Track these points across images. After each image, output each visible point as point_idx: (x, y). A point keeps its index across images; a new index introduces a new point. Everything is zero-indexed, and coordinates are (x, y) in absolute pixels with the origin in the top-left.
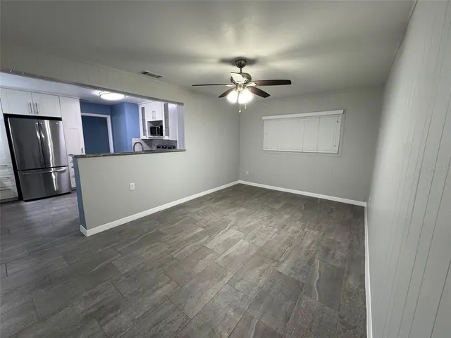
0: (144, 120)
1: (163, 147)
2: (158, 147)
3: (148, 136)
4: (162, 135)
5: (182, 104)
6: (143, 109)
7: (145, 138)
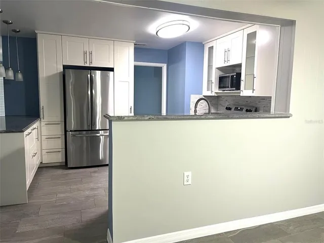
0: (210, 66)
1: (236, 109)
2: (229, 109)
3: (215, 90)
4: (238, 88)
5: (292, 23)
6: (211, 48)
7: (209, 94)
